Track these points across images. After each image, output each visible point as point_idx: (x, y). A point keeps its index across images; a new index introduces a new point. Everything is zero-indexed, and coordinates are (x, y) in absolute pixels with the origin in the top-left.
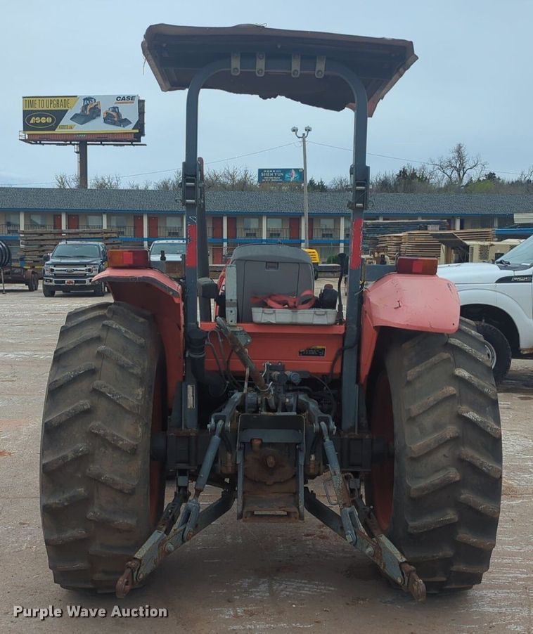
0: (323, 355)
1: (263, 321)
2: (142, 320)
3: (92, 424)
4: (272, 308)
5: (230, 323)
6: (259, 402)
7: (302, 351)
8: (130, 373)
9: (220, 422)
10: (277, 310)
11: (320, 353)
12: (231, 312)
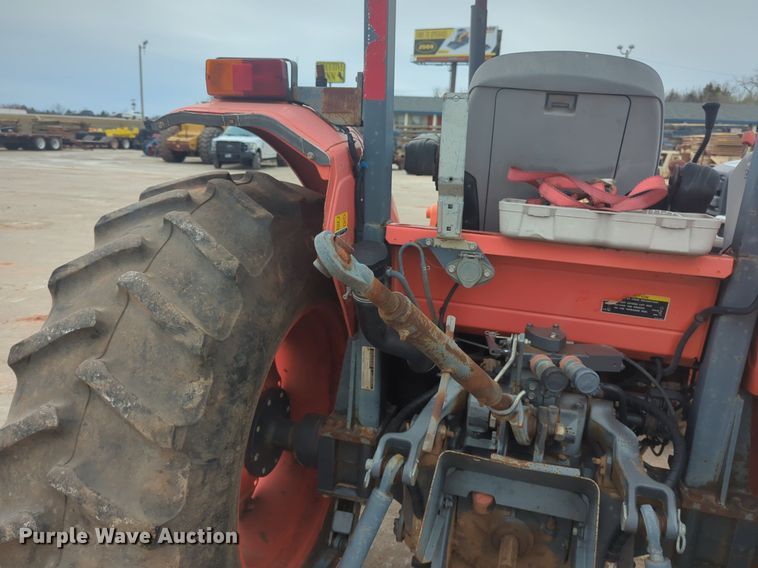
0: (663, 317)
1: (523, 233)
2: (262, 212)
3: (53, 470)
4: (548, 203)
5: (445, 232)
6: (492, 424)
7: (610, 303)
8: (176, 342)
9: (394, 462)
10: (560, 210)
11: (655, 310)
12: (450, 207)
